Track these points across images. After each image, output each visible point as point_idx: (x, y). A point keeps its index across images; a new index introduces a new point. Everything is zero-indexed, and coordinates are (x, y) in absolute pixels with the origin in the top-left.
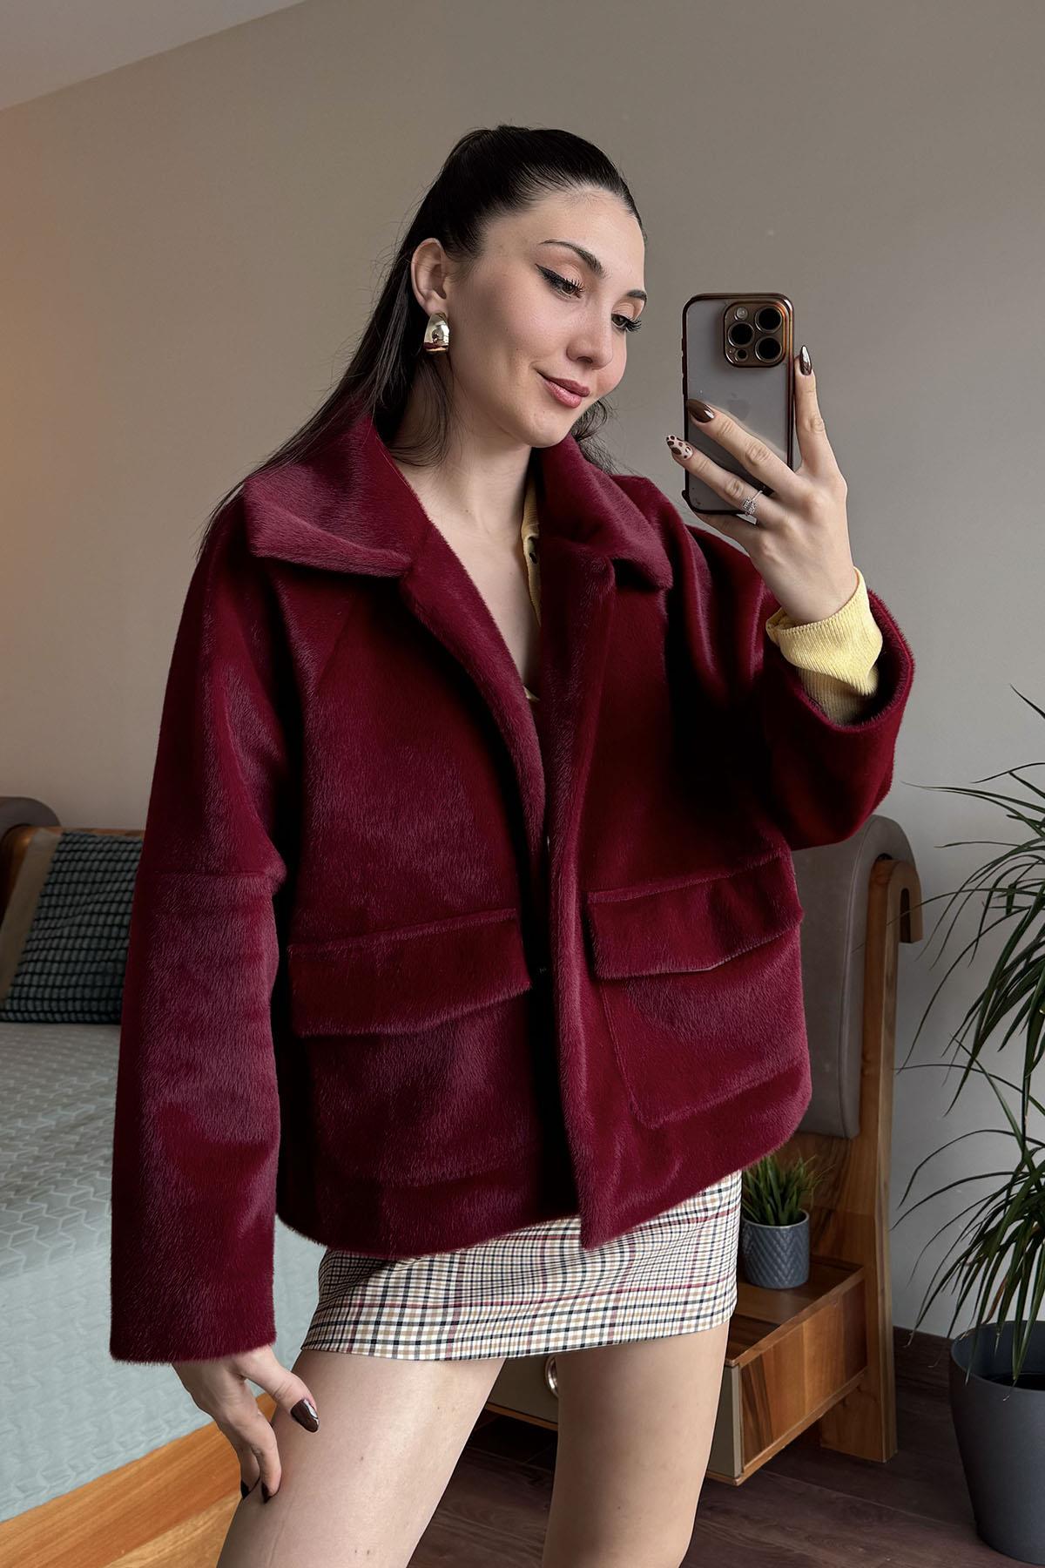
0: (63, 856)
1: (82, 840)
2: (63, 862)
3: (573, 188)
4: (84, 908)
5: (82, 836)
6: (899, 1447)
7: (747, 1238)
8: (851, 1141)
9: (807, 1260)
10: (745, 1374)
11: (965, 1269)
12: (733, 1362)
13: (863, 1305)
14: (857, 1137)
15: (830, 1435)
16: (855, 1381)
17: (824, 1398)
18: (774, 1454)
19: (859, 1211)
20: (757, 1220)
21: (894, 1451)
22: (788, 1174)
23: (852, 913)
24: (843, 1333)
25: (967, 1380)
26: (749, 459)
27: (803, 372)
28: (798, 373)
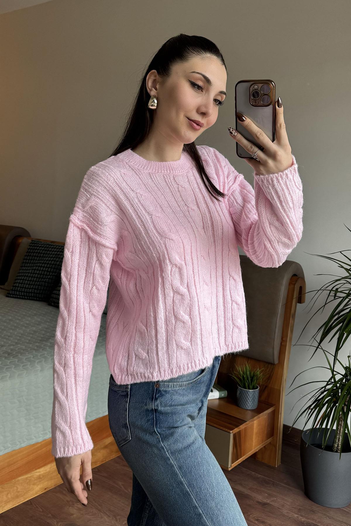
0: (31, 247)
1: (37, 243)
2: (31, 249)
3: (203, 54)
4: (37, 264)
5: (37, 242)
6: (282, 462)
7: (238, 392)
8: (275, 365)
9: (257, 401)
10: (235, 436)
11: (310, 410)
12: (231, 432)
13: (274, 417)
14: (277, 364)
15: (259, 456)
16: (269, 440)
17: (259, 445)
18: (241, 462)
19: (276, 388)
20: (242, 387)
21: (280, 463)
22: (254, 373)
23: (283, 292)
24: (267, 425)
25: (307, 446)
26: (256, 136)
27: (278, 107)
28: (277, 107)
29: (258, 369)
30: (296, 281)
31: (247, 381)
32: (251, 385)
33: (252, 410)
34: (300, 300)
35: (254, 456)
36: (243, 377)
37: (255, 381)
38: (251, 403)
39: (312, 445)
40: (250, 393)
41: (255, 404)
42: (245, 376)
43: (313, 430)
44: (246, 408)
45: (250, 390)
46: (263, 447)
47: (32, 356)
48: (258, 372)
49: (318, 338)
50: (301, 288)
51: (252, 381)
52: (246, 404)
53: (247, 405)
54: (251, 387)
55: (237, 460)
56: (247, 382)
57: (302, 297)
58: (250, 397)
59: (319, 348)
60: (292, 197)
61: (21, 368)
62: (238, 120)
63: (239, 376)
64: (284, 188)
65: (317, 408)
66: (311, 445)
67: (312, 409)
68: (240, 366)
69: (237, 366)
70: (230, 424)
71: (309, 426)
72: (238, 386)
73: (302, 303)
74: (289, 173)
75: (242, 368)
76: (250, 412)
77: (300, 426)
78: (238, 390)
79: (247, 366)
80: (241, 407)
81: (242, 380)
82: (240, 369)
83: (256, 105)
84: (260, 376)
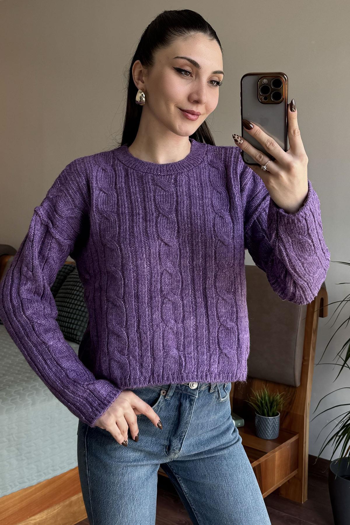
7: (257, 420)
8: (297, 388)
9: (278, 430)
11: (338, 438)
13: (299, 445)
15: (283, 492)
16: (294, 473)
17: (282, 479)
19: (299, 413)
20: (261, 414)
21: (306, 499)
24: (290, 456)
25: (336, 478)
26: (266, 146)
27: (291, 110)
28: (289, 111)
32: (271, 411)
33: (273, 440)
34: (322, 314)
35: (277, 492)
36: (261, 402)
37: (275, 407)
38: (271, 431)
40: (270, 420)
41: (276, 432)
50: (322, 300)
51: (271, 407)
53: (267, 435)
54: (271, 414)
56: (266, 408)
57: (324, 309)
58: (269, 425)
59: (345, 366)
63: (257, 401)
65: (345, 435)
66: (340, 477)
67: (340, 436)
68: (257, 391)
69: (254, 391)
71: (338, 455)
72: (256, 414)
73: (324, 317)
75: (260, 393)
76: (270, 442)
77: (327, 455)
78: (256, 417)
79: (265, 390)
80: (260, 437)
81: (261, 407)
83: (265, 103)
84: (281, 401)
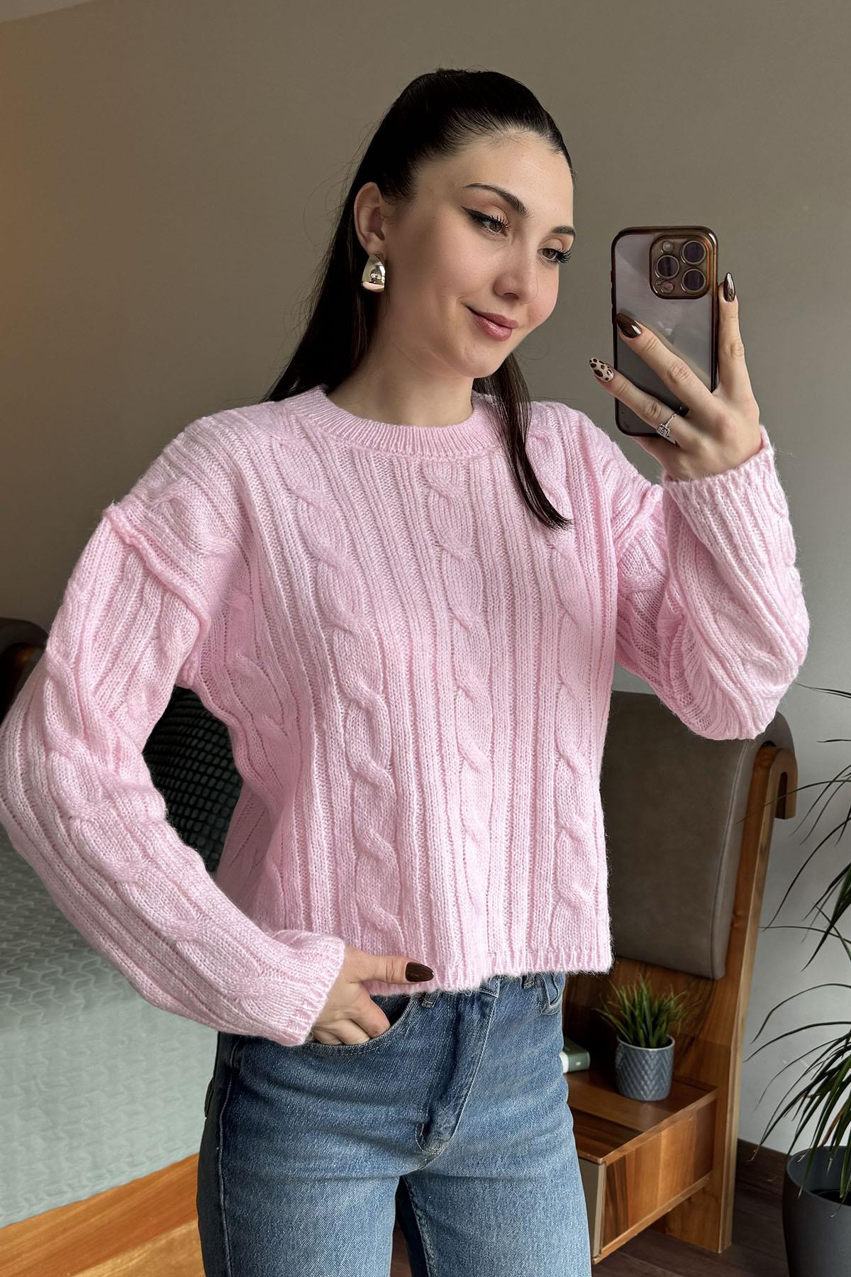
6: (733, 1240)
7: (619, 1057)
8: (717, 982)
9: (669, 1079)
10: (610, 1171)
11: (808, 1100)
12: (601, 1160)
13: (714, 1120)
14: (723, 978)
15: (675, 1226)
16: (700, 1183)
17: (674, 1195)
18: (627, 1240)
19: (718, 1042)
20: (630, 1042)
21: (728, 1243)
22: (660, 1005)
23: (736, 789)
24: (694, 1142)
25: (800, 1194)
26: (671, 376)
27: (726, 298)
28: (722, 299)
29: (672, 993)
30: (773, 759)
31: (644, 1027)
32: (653, 1035)
33: (657, 1103)
34: (783, 809)
35: (661, 1225)
36: (632, 1014)
37: (664, 1025)
38: (654, 1082)
39: (815, 1192)
40: (650, 1057)
41: (663, 1085)
42: (637, 1013)
43: (817, 1153)
44: (638, 1097)
45: (650, 1050)
46: (683, 1199)
47: (61, 969)
48: (672, 1002)
49: (830, 909)
50: (784, 777)
51: (655, 1025)
52: (639, 1088)
53: (643, 1090)
54: (653, 1041)
55: (617, 1236)
56: (642, 1028)
57: (787, 798)
58: (650, 1067)
59: (832, 934)
60: (762, 534)
61: (30, 1000)
62: (621, 334)
63: (622, 1012)
64: (743, 510)
65: (826, 1093)
66: (811, 1194)
67: (813, 1098)
68: (623, 988)
69: (617, 988)
70: (598, 1139)
71: (806, 1142)
72: (619, 1040)
73: (787, 818)
74: (753, 471)
75: (630, 992)
76: (650, 1107)
77: (780, 1143)
78: (618, 1049)
79: (643, 985)
80: (626, 1094)
81: (631, 1023)
82: (625, 995)
83: (666, 295)
84: (678, 1012)
